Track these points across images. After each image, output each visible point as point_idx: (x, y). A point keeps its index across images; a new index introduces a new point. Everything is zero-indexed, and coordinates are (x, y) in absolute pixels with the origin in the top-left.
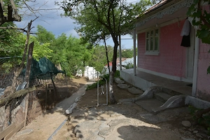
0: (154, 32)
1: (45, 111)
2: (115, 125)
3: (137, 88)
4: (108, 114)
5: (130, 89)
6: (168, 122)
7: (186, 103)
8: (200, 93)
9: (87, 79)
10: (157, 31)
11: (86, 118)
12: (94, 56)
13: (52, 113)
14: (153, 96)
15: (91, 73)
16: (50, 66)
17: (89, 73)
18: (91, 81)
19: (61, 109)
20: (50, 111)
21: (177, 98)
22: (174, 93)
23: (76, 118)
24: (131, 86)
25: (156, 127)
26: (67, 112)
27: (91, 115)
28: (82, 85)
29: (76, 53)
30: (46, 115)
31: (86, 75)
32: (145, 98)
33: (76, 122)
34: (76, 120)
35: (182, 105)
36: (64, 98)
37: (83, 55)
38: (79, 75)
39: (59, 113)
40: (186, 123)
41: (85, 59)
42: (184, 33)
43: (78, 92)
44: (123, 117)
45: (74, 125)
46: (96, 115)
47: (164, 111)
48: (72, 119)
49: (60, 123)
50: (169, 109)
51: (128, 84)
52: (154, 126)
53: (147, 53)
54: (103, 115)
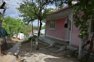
0: (54, 21)
1: (2, 54)
2: (42, 58)
3: (46, 43)
4: (37, 54)
5: (43, 44)
6: (62, 56)
7: (67, 49)
8: (72, 45)
9: (19, 39)
10: (55, 20)
11: (27, 56)
12: (23, 28)
13: (6, 55)
14: (54, 47)
15: (21, 36)
16: (4, 31)
17: (20, 36)
18: (21, 40)
19: (11, 53)
20: (5, 54)
21: (64, 47)
22: (62, 45)
23: (21, 56)
24: (43, 42)
25: (59, 58)
26: (16, 54)
27: (29, 55)
28: (17, 42)
29: (14, 26)
30: (3, 56)
31: (18, 37)
32: (51, 47)
33: (22, 58)
34: (22, 57)
35: (66, 49)
36: (10, 48)
37: (18, 27)
38: (15, 37)
39: (10, 55)
40: (69, 56)
41: (19, 29)
42: (66, 22)
43: (16, 45)
44: (44, 55)
45: (22, 59)
46: (32, 55)
47: (59, 52)
48: (19, 57)
49: (13, 59)
50: (62, 51)
51: (42, 42)
52: (58, 58)
53: (50, 29)
54: (35, 55)
